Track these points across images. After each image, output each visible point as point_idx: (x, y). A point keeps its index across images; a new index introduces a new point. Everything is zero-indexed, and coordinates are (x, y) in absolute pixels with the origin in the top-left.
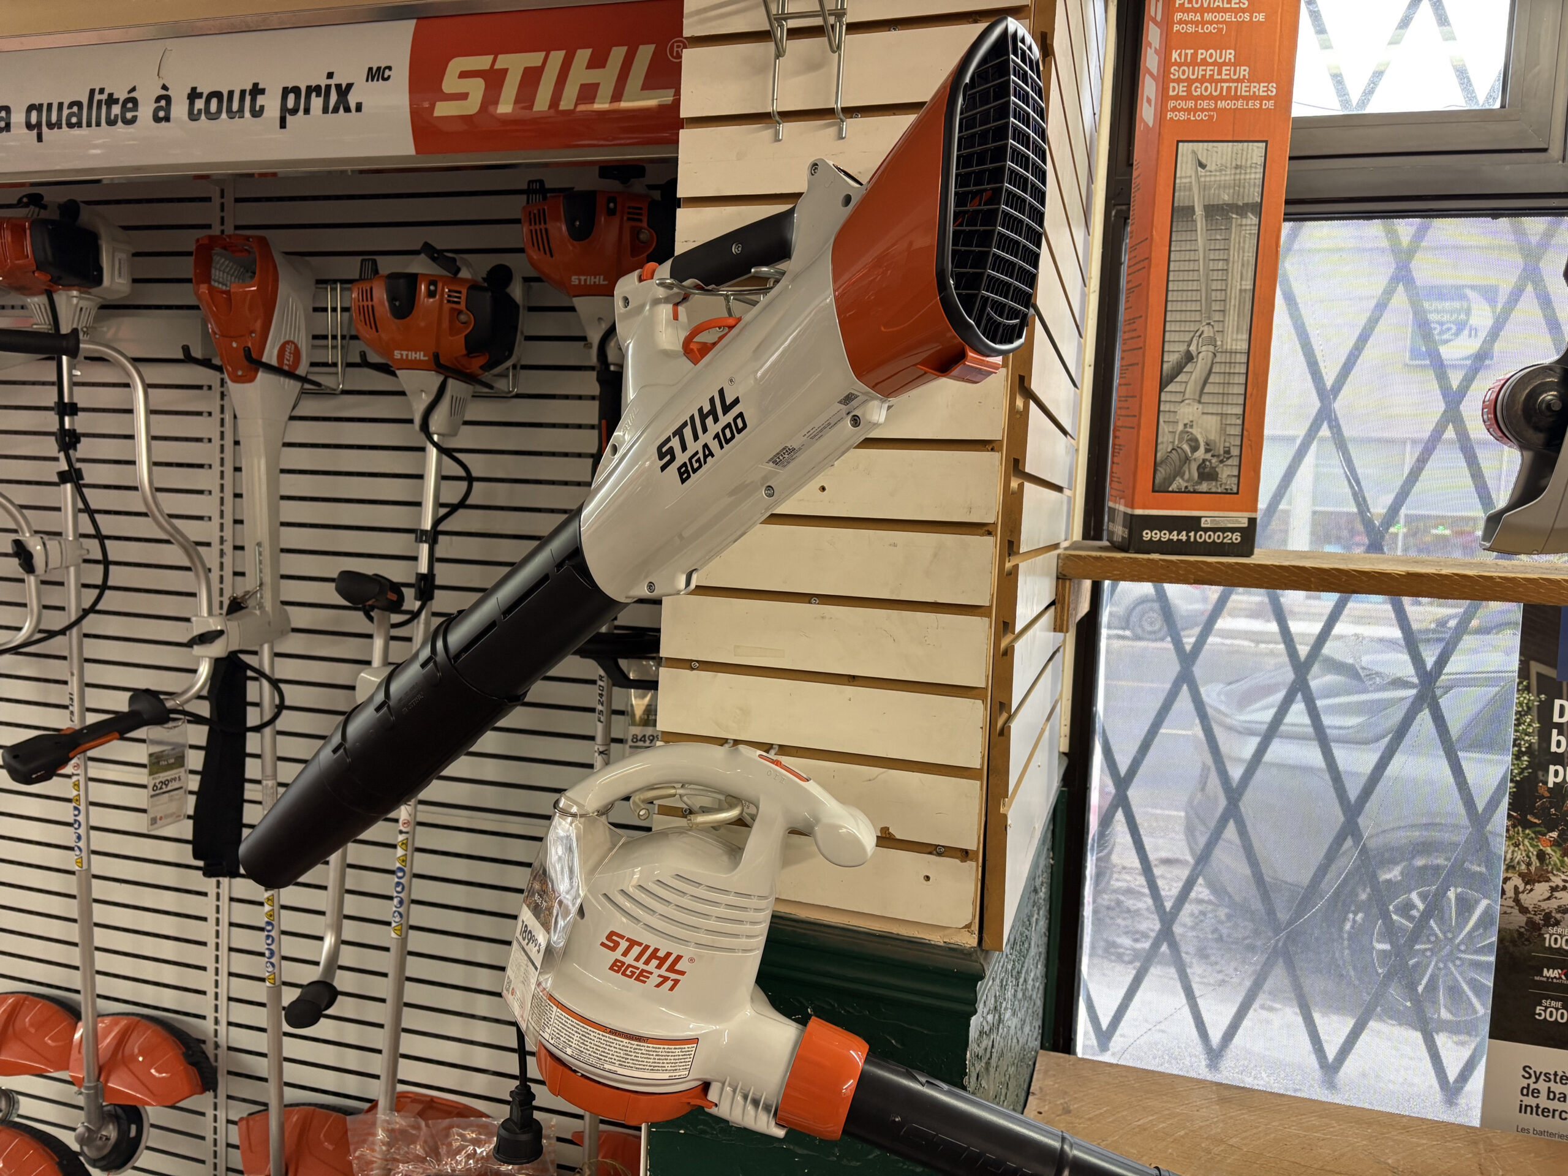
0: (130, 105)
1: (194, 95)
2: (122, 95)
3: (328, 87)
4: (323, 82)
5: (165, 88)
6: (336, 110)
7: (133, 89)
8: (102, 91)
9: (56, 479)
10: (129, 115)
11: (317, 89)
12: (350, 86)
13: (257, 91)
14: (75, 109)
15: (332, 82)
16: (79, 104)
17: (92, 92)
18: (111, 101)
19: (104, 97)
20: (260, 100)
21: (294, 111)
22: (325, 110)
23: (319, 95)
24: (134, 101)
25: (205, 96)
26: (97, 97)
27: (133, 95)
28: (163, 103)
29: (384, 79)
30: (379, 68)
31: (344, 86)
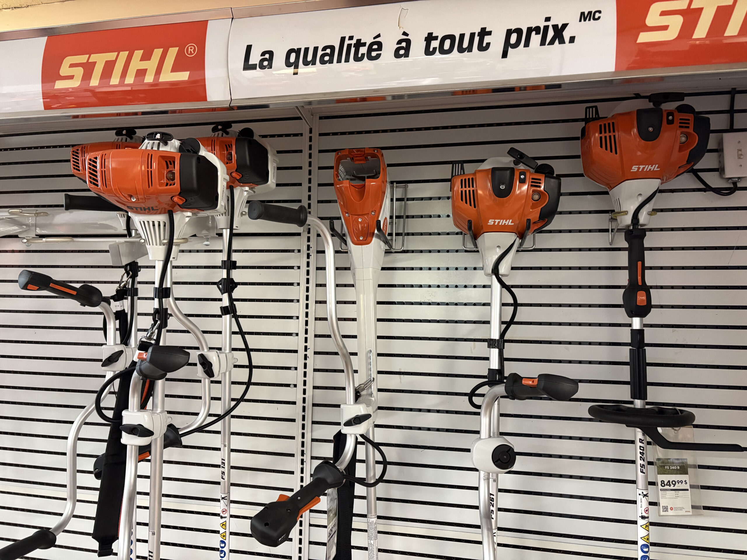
0: (375, 47)
1: (430, 38)
2: (368, 40)
3: (546, 28)
4: (542, 24)
5: (405, 34)
6: (552, 43)
7: (379, 36)
8: (351, 38)
9: (220, 313)
10: (374, 54)
11: (537, 30)
12: (565, 26)
13: (484, 33)
14: (328, 51)
15: (550, 24)
16: (332, 48)
17: (343, 39)
18: (359, 44)
19: (353, 42)
20: (487, 39)
21: (516, 45)
22: (543, 43)
23: (538, 33)
24: (380, 44)
25: (439, 39)
26: (347, 42)
27: (378, 40)
28: (404, 44)
29: (594, 19)
30: (590, 13)
31: (560, 26)
